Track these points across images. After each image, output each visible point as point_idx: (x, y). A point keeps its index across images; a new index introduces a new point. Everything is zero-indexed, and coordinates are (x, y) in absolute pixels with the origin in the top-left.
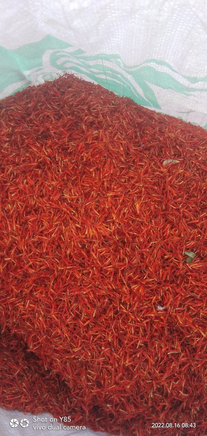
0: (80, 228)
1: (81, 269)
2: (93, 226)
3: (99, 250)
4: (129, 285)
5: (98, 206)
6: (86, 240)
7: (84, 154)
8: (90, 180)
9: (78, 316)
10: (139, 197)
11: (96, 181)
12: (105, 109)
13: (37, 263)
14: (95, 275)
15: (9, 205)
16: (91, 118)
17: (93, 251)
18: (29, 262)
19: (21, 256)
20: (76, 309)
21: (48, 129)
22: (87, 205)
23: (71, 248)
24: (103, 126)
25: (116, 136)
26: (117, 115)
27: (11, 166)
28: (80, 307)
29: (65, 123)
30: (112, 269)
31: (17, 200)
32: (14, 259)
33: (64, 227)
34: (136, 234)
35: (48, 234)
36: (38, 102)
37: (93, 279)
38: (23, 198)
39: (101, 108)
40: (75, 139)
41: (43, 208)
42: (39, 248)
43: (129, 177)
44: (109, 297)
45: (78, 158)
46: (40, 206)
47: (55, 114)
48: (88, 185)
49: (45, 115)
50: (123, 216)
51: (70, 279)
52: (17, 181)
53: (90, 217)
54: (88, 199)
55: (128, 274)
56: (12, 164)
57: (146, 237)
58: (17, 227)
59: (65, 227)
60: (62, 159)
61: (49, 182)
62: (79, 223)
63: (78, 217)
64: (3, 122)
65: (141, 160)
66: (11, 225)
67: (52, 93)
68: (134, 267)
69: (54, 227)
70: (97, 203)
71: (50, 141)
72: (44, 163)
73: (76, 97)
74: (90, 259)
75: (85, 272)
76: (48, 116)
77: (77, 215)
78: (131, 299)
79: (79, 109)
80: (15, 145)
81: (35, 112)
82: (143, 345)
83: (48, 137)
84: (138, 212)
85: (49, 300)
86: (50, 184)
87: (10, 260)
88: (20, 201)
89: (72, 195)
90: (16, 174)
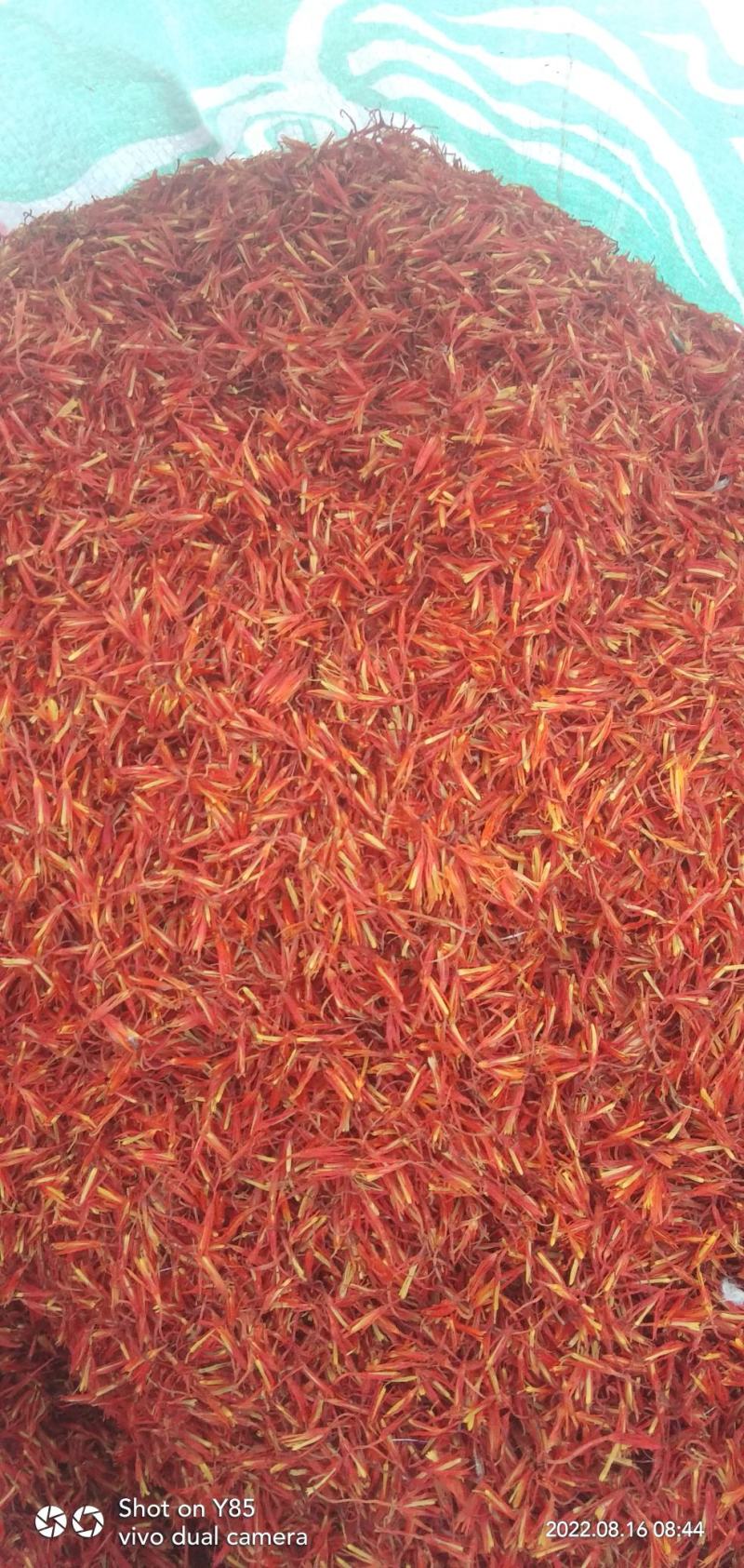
0: (380, 854)
1: (366, 1052)
2: (450, 854)
3: (462, 972)
4: (588, 1161)
5: (481, 754)
6: (404, 916)
7: (440, 496)
8: (458, 624)
9: (322, 1279)
10: (688, 737)
11: (487, 632)
12: (559, 289)
13: (156, 997)
14: (430, 1091)
15: (52, 704)
16: (489, 323)
17: (435, 975)
18: (113, 990)
19: (82, 956)
20: (319, 1243)
21: (276, 359)
22: (431, 746)
23: (328, 948)
24: (542, 369)
25: (604, 426)
26: (611, 325)
27: (79, 512)
28: (337, 1239)
29: (360, 335)
30: (516, 1075)
31: (92, 683)
32: (47, 966)
33: (304, 841)
34: (653, 914)
35: (225, 866)
36: (243, 224)
37: (419, 1112)
38: (122, 677)
39: (541, 281)
40: (404, 420)
41: (215, 733)
42: (170, 923)
43: (644, 632)
44: (484, 1209)
45: (406, 512)
46: (200, 726)
47: (315, 292)
48: (443, 648)
49: (265, 291)
50: (598, 819)
51: (309, 1094)
52: (103, 589)
53: (438, 802)
54: (433, 716)
55: (591, 1108)
56: (87, 503)
57: (702, 937)
58: (75, 815)
59: (311, 839)
60: (326, 510)
61: (257, 613)
62: (377, 828)
63: (378, 796)
64: (65, 300)
65: (707, 557)
66: (50, 800)
67: (311, 191)
68: (624, 1076)
69: (258, 834)
70: (474, 742)
71: (280, 416)
72: (240, 517)
73: (426, 223)
74: (415, 1010)
75: (382, 1069)
76: (282, 297)
77: (373, 788)
78: (597, 1232)
79: (431, 277)
80: (109, 412)
81: (222, 270)
82: (629, 1463)
83: (269, 396)
84: (679, 809)
85: (194, 1184)
86: (257, 620)
87: (30, 967)
88: (106, 688)
89: (360, 690)
90: (102, 555)
